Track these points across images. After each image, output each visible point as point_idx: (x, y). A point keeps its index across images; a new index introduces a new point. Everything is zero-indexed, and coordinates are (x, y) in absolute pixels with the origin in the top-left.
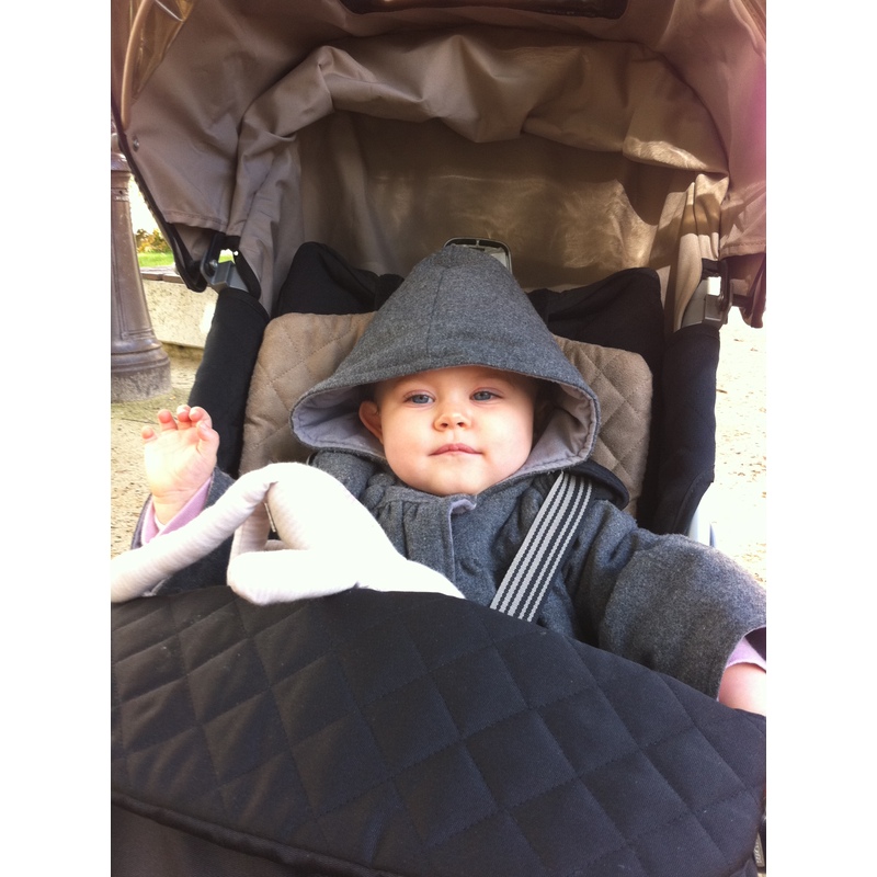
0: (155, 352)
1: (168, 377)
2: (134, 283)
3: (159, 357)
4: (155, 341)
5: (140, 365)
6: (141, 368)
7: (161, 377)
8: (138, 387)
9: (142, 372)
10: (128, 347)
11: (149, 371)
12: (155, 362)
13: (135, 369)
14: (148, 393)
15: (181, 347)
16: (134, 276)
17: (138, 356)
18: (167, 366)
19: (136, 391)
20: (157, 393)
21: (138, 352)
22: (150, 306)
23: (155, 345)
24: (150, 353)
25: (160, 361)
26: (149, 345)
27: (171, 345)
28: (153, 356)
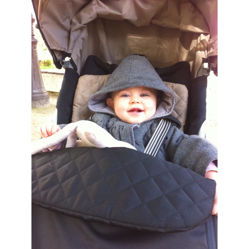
0: (45, 93)
1: (49, 101)
2: (39, 74)
3: (46, 95)
4: (45, 90)
5: (41, 97)
6: (41, 98)
7: (47, 100)
8: (40, 103)
9: (41, 99)
10: (37, 92)
11: (43, 99)
12: (45, 96)
13: (39, 98)
14: (43, 105)
15: (52, 92)
16: (39, 72)
17: (40, 95)
18: (48, 98)
19: (40, 104)
20: (46, 105)
21: (40, 94)
22: (43, 81)
23: (45, 91)
24: (44, 94)
25: (46, 96)
26: (43, 91)
27: (49, 92)
28: (45, 95)
